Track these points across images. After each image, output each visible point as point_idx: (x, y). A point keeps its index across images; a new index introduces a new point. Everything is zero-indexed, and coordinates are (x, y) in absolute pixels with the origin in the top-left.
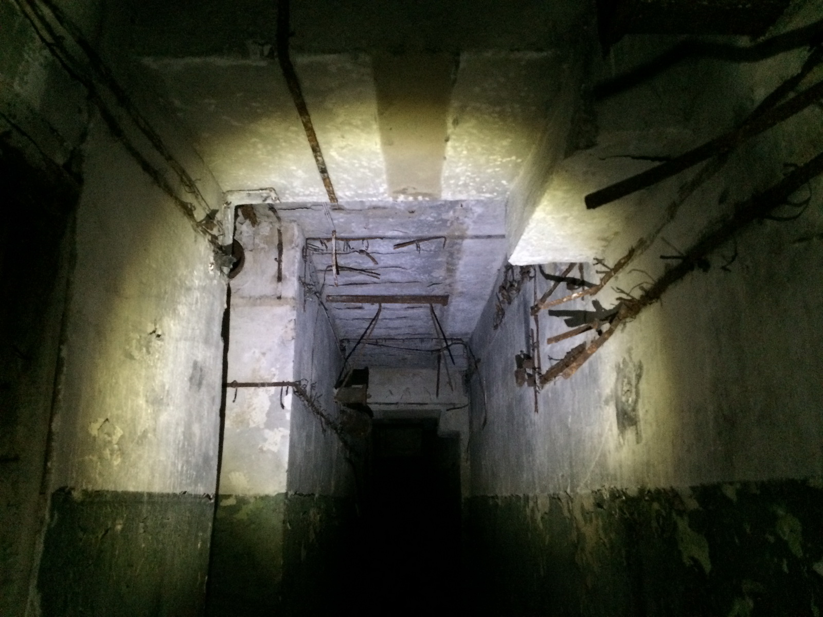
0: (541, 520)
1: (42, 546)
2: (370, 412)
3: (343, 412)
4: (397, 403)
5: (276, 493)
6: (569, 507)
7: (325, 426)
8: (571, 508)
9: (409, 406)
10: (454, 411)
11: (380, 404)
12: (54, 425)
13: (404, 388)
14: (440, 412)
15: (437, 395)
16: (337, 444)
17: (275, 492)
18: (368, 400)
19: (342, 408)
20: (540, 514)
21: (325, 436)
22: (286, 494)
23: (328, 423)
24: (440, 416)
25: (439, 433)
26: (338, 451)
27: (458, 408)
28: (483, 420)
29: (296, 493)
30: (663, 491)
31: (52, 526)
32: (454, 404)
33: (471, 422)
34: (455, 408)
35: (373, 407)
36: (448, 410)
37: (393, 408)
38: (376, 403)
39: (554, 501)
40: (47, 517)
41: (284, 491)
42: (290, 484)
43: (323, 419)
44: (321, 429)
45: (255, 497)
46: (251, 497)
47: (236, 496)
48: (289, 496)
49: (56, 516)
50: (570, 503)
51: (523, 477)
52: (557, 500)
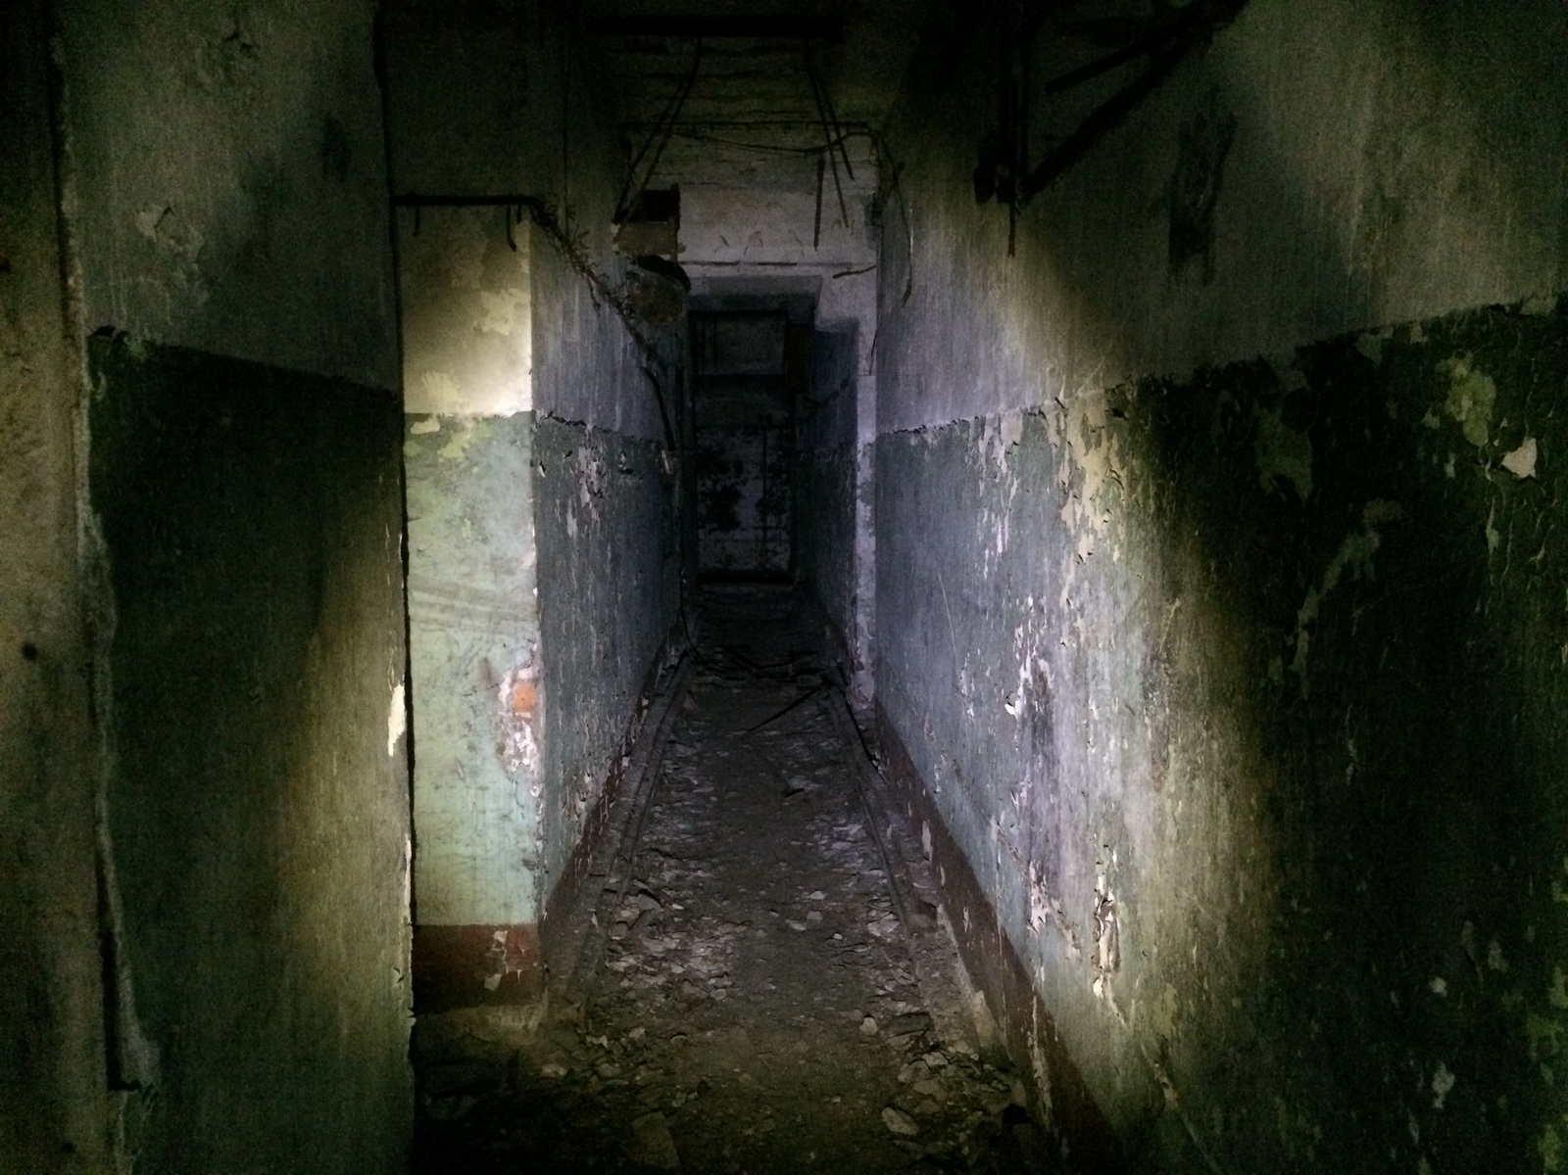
0: (1006, 457)
1: (87, 432)
2: (685, 280)
3: (631, 275)
4: (735, 264)
5: (513, 412)
6: (1058, 426)
7: (598, 298)
8: (1063, 427)
9: (760, 268)
10: (847, 277)
11: (703, 264)
12: (65, 207)
13: (750, 231)
14: (820, 278)
15: (816, 244)
16: (623, 341)
17: (511, 409)
18: (681, 257)
19: (630, 267)
20: (1004, 447)
21: (599, 315)
22: (533, 413)
23: (605, 291)
24: (819, 290)
25: (817, 322)
26: (625, 350)
27: (857, 273)
28: (904, 289)
29: (550, 415)
30: (1240, 366)
31: (99, 398)
32: (848, 265)
33: (880, 298)
34: (850, 273)
35: (691, 271)
36: (836, 277)
37: (728, 272)
38: (696, 263)
39: (1032, 419)
40: (86, 380)
41: (528, 407)
42: (538, 396)
43: (593, 283)
44: (591, 301)
45: (475, 419)
46: (466, 418)
47: (438, 417)
48: (538, 418)
49: (103, 381)
50: (1062, 417)
51: (976, 385)
52: (1039, 418)
